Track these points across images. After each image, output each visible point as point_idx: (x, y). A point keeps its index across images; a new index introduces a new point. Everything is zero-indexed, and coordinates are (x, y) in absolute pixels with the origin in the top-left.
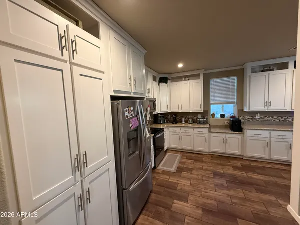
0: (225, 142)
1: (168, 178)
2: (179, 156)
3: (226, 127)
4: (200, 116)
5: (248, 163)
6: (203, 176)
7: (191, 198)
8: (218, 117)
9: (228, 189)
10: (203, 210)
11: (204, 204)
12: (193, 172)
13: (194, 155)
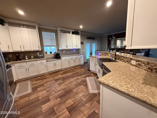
0: (55, 64)
1: (28, 98)
2: (29, 82)
3: (53, 58)
4: (38, 53)
5: (64, 71)
6: (51, 84)
7: (51, 97)
8: (49, 53)
9: (64, 83)
10: (60, 97)
11: (59, 95)
12: (44, 85)
13: (39, 77)
